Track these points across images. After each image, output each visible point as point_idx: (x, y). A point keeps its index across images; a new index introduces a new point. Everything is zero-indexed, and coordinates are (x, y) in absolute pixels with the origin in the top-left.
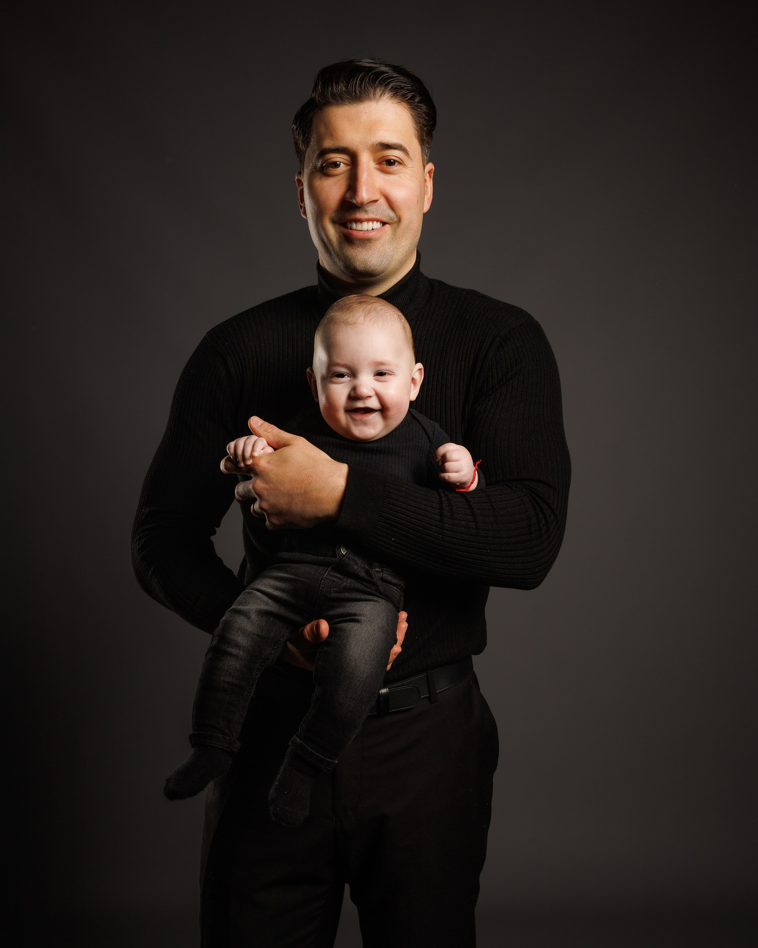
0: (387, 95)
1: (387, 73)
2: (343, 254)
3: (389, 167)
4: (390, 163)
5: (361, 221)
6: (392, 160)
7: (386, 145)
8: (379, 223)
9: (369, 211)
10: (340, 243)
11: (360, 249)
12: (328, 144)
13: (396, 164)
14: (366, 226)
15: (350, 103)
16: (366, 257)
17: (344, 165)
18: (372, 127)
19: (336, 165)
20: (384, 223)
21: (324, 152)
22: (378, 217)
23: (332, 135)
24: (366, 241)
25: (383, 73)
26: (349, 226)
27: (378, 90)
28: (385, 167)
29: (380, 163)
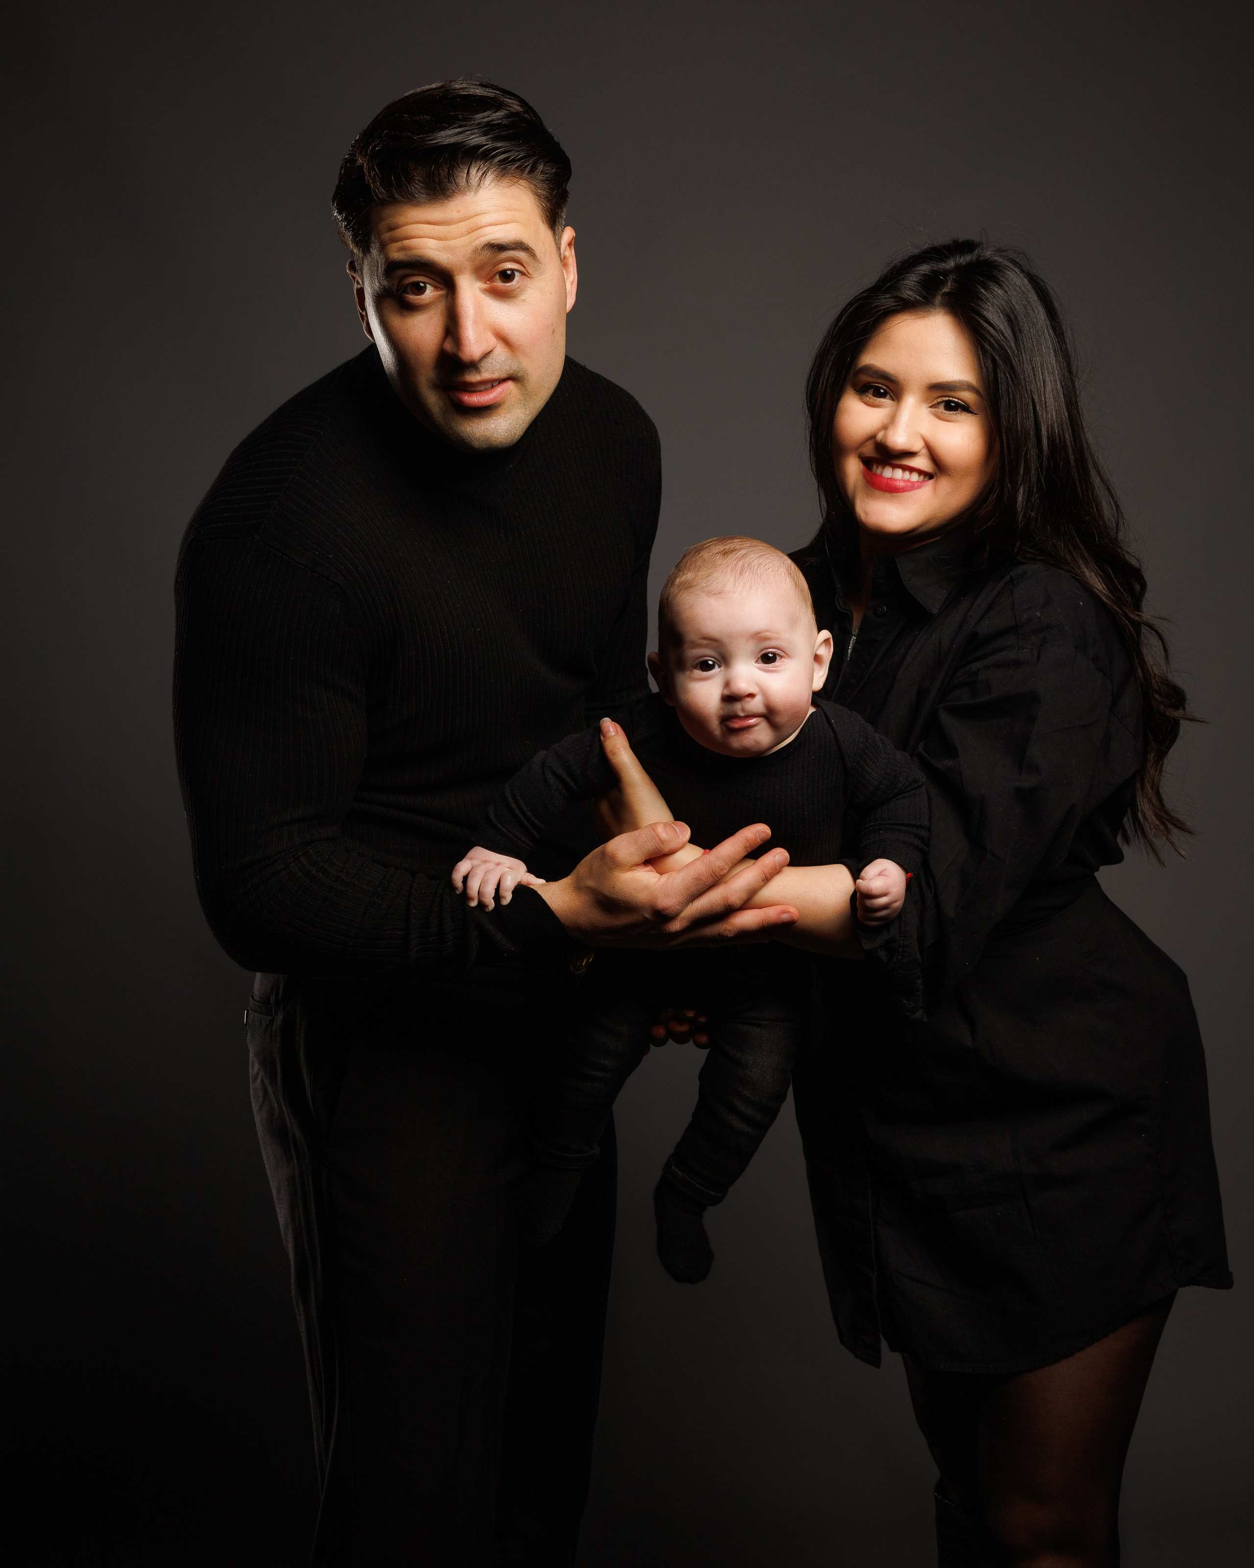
3: (507, 283)
4: (507, 276)
6: (509, 271)
7: (499, 246)
9: (482, 369)
10: (443, 413)
13: (517, 276)
19: (419, 288)
27: (473, 171)
29: (491, 279)
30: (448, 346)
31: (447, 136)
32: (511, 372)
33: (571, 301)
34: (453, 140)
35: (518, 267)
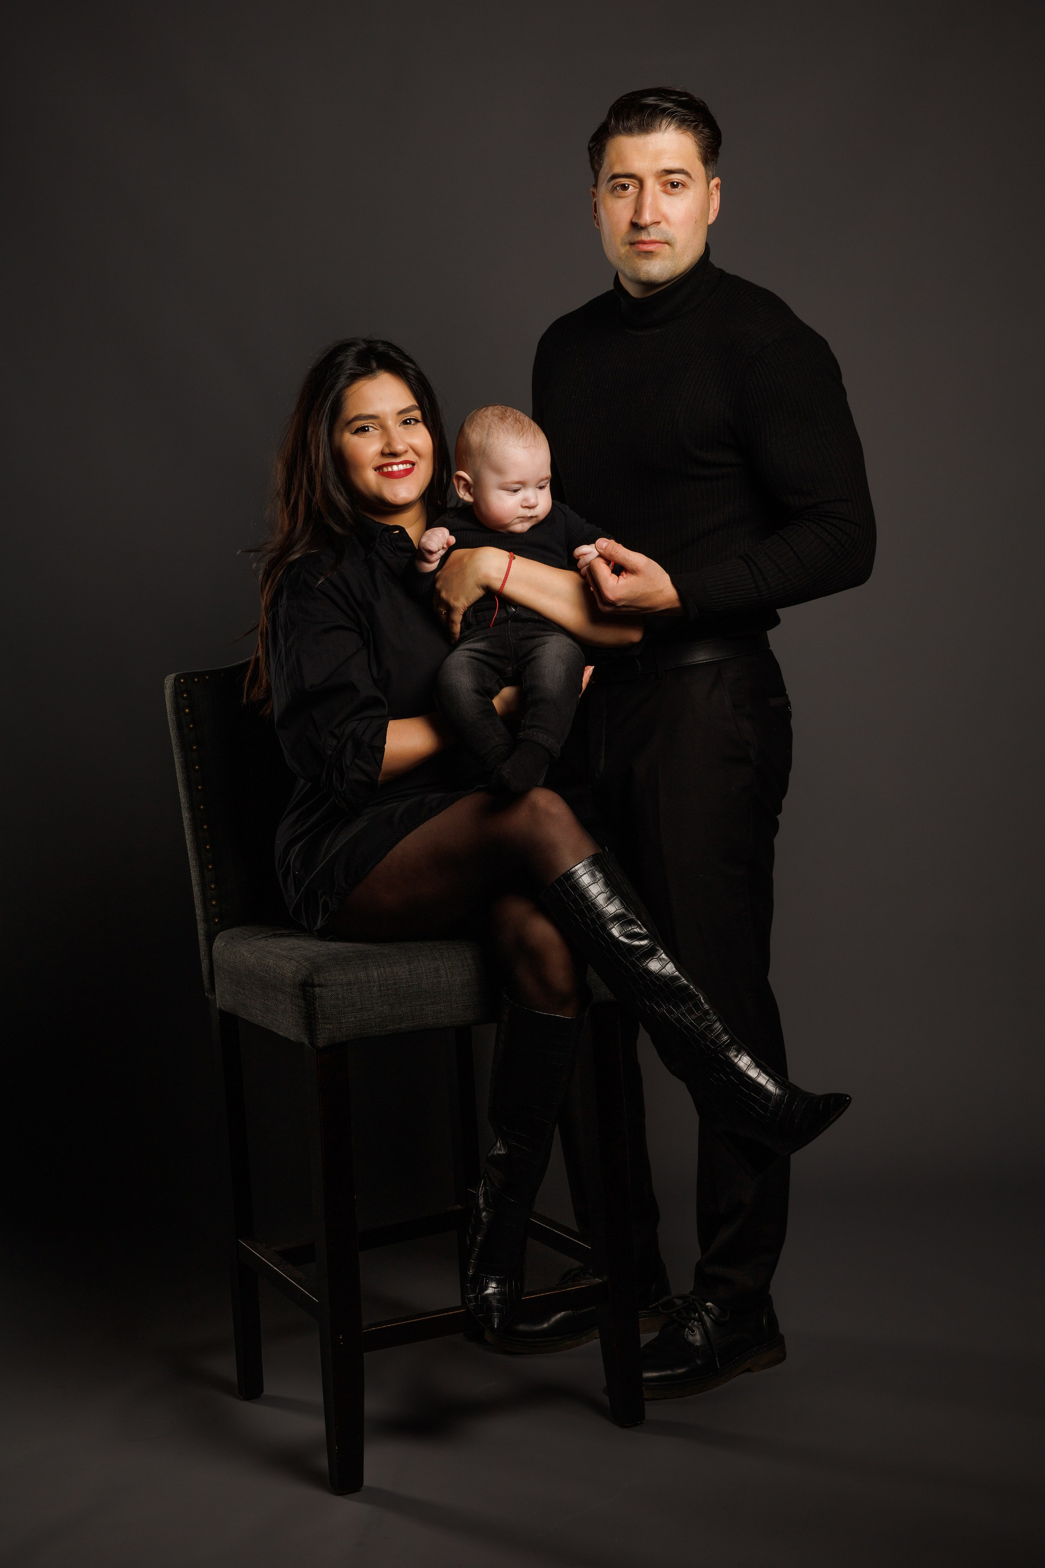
0: (672, 127)
1: (672, 108)
3: (673, 189)
4: (674, 185)
6: (675, 182)
7: (671, 171)
9: (651, 233)
12: (618, 170)
13: (679, 186)
15: (638, 134)
16: (649, 268)
17: (631, 188)
18: (658, 155)
19: (625, 187)
20: (663, 244)
21: (615, 177)
25: (669, 108)
27: (664, 122)
28: (670, 189)
30: (635, 218)
31: (651, 100)
32: (667, 239)
33: (711, 218)
34: (654, 102)
35: (682, 182)
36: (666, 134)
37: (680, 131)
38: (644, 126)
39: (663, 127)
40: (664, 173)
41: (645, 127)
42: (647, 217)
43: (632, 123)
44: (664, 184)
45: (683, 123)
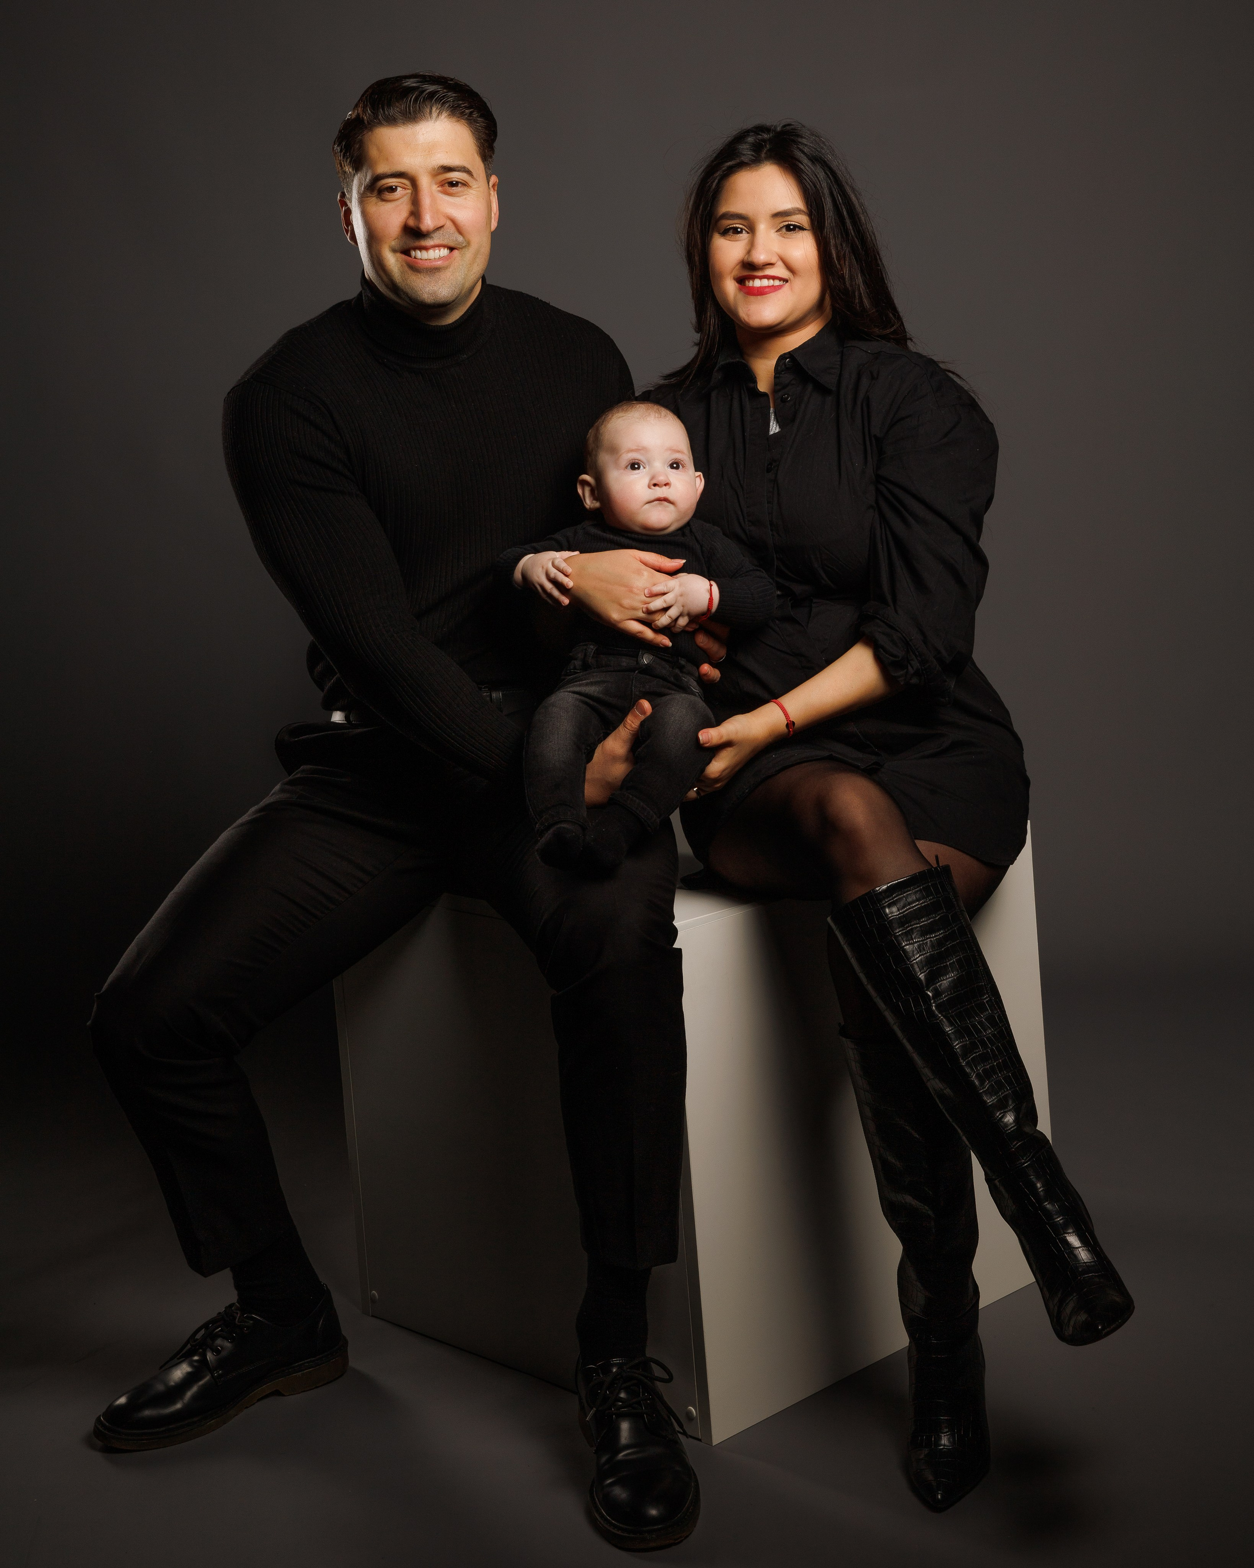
0: (444, 114)
1: (443, 92)
2: (407, 285)
3: (453, 188)
4: (452, 184)
5: (426, 249)
6: (454, 181)
7: (448, 168)
8: (446, 249)
9: (435, 238)
10: (402, 273)
11: (427, 279)
12: (382, 169)
13: (460, 185)
14: (433, 254)
15: (404, 124)
16: (435, 288)
17: (401, 189)
18: (430, 149)
19: (392, 189)
20: (451, 249)
21: (377, 178)
22: (445, 242)
23: (387, 159)
24: (434, 270)
25: (436, 95)
26: (413, 253)
27: (434, 109)
28: (447, 187)
29: (442, 186)
30: (411, 222)
31: (413, 85)
33: (494, 224)
35: (463, 182)
36: (438, 123)
37: (454, 119)
38: (410, 113)
39: (434, 114)
40: (441, 171)
41: (412, 116)
42: (428, 222)
43: (393, 111)
44: (442, 184)
45: (456, 111)
